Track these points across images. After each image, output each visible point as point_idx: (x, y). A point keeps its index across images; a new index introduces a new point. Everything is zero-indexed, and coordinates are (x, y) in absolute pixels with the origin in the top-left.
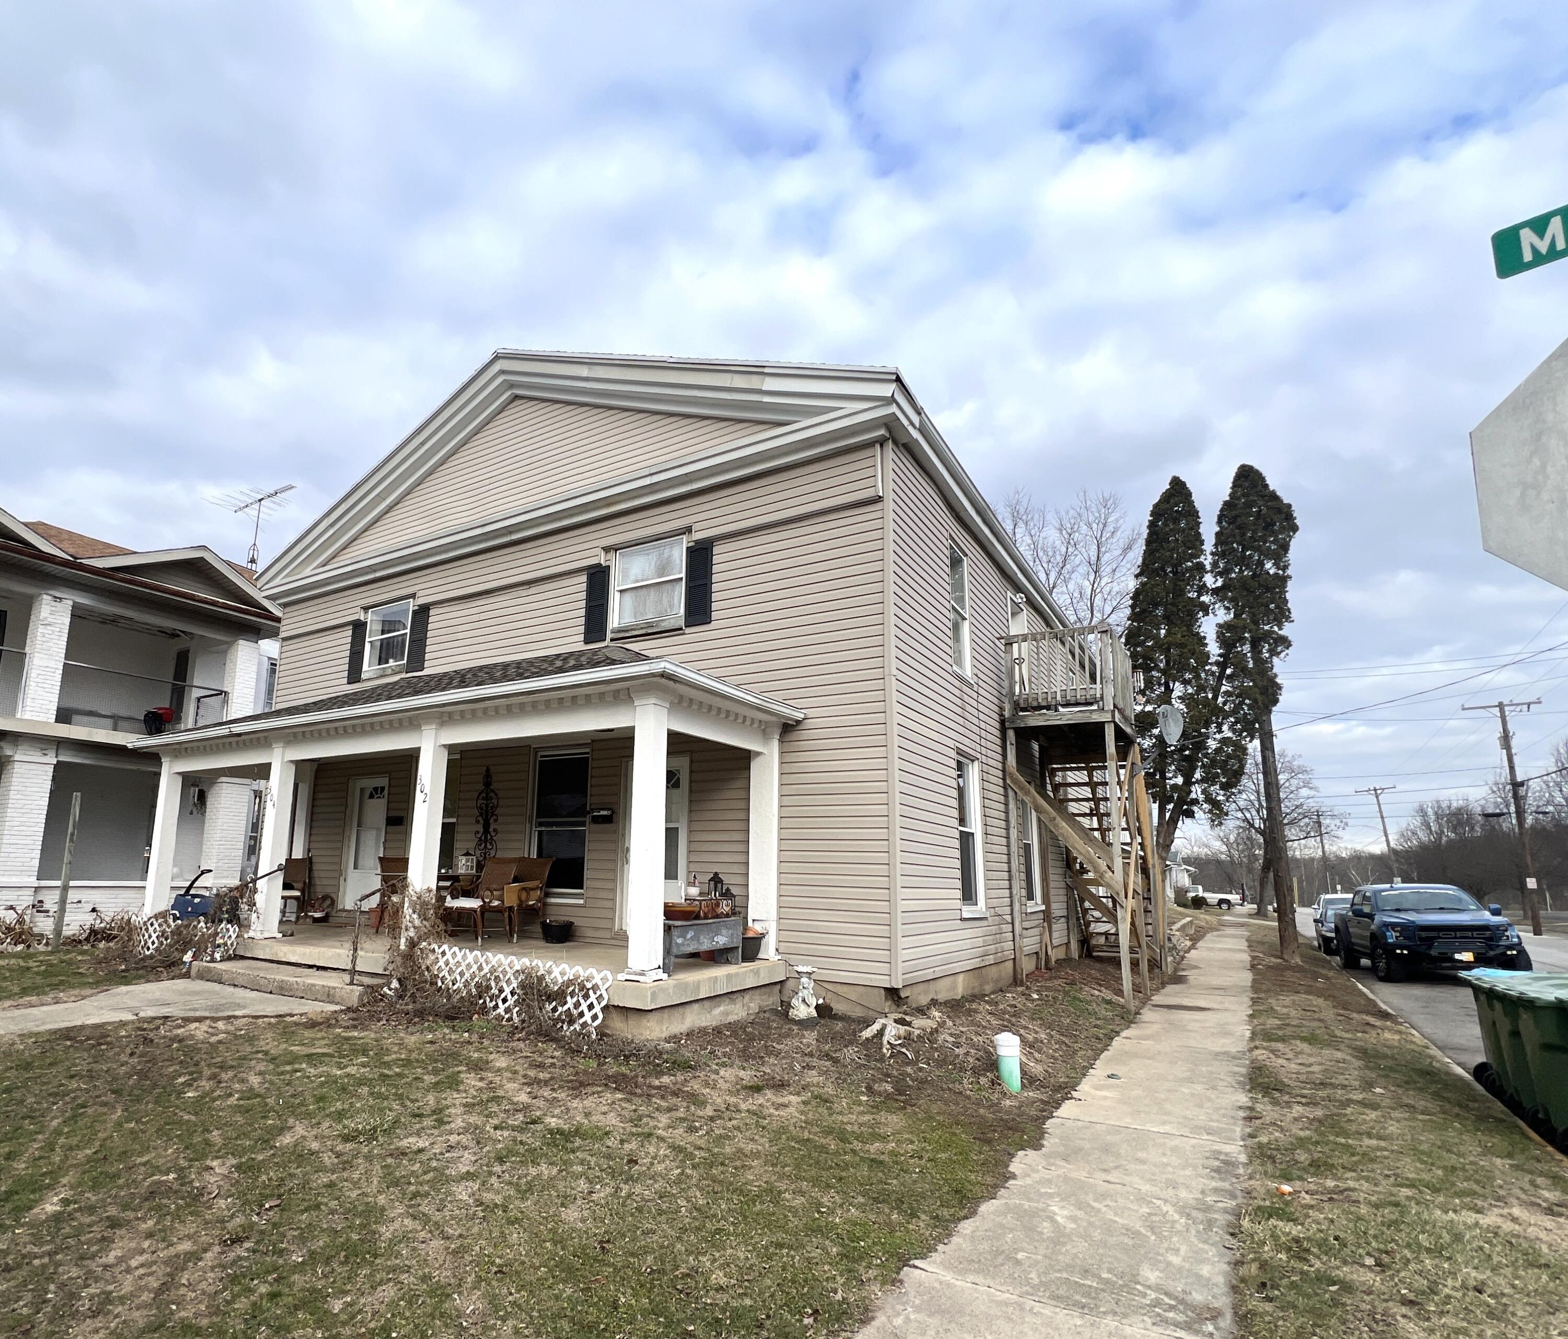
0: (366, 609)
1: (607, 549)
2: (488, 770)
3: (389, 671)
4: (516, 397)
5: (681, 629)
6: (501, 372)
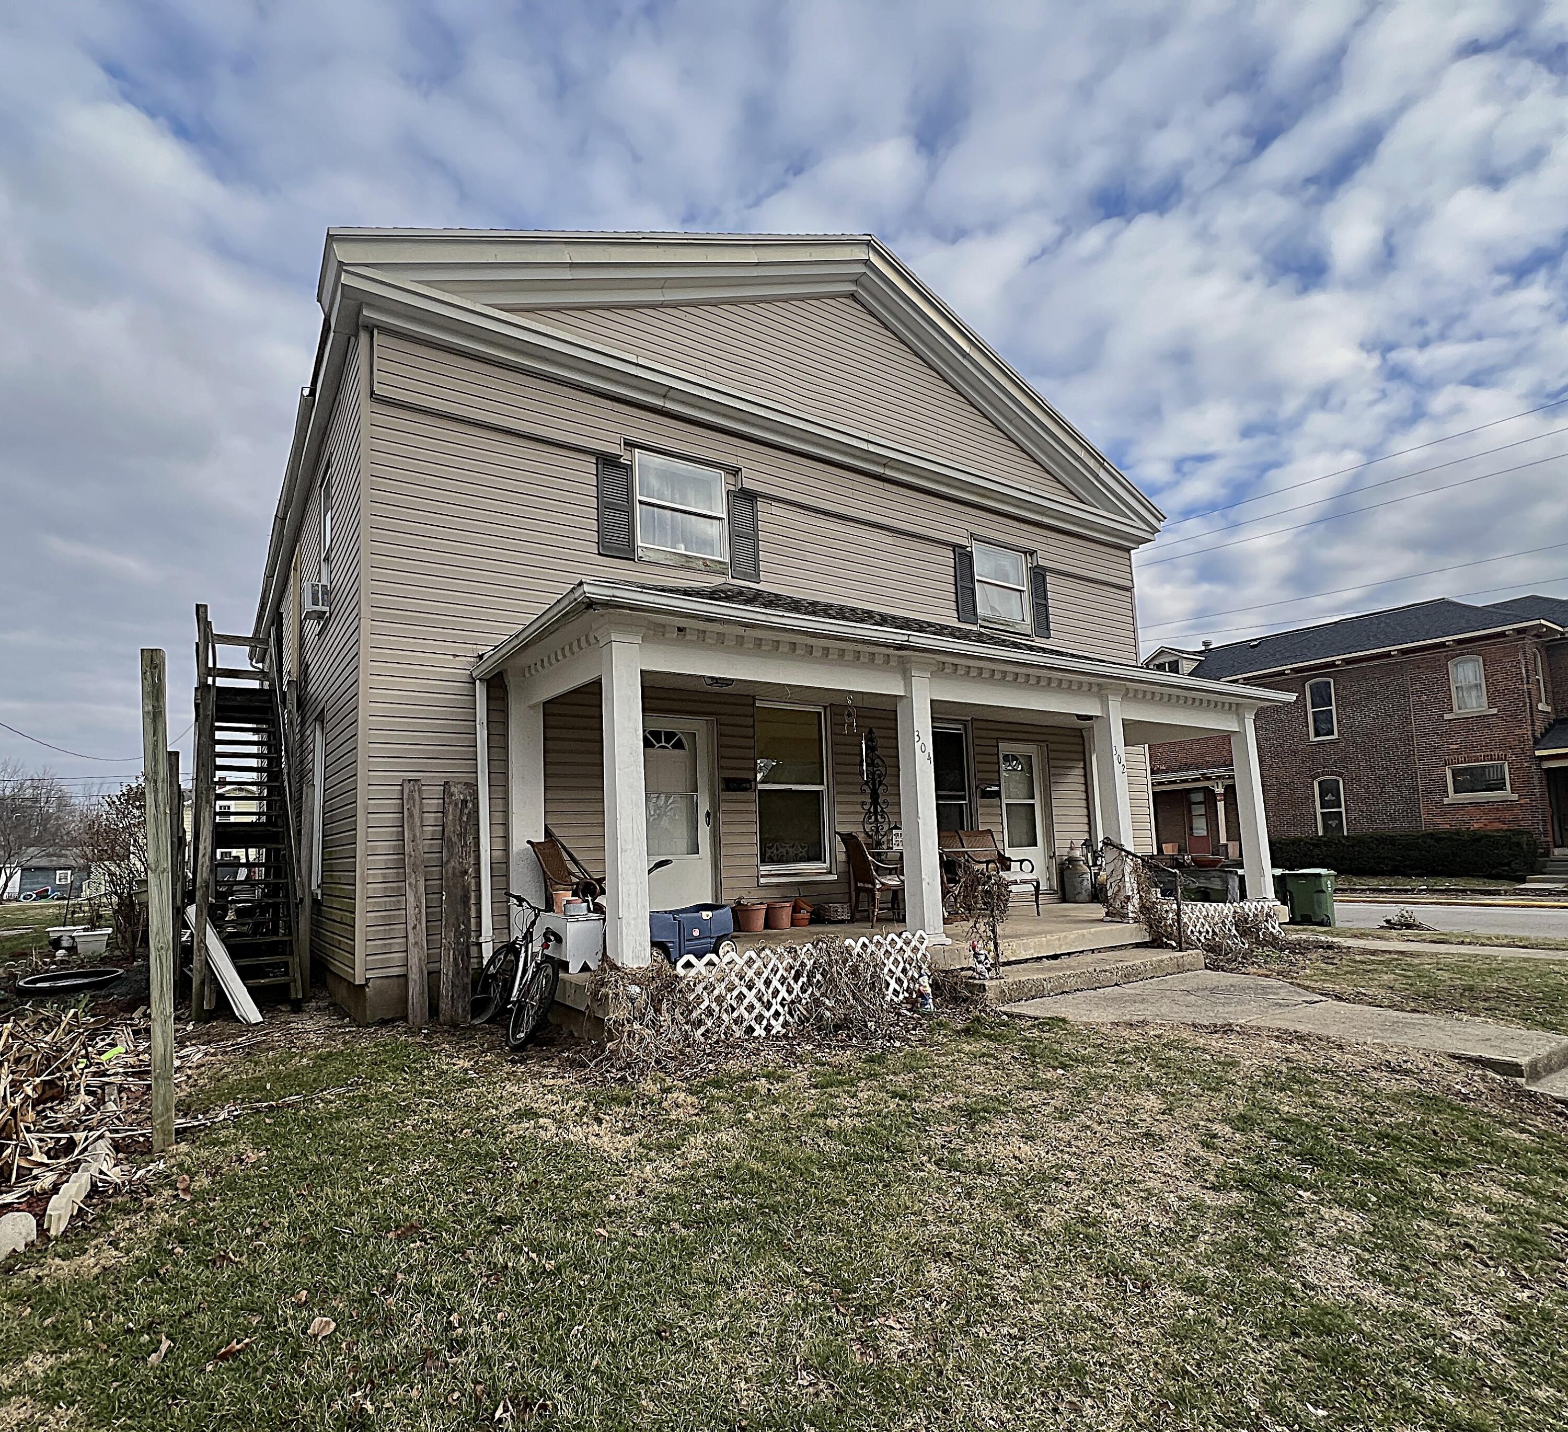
0: (630, 445)
1: (970, 535)
4: (853, 296)
5: (1029, 636)
6: (867, 263)
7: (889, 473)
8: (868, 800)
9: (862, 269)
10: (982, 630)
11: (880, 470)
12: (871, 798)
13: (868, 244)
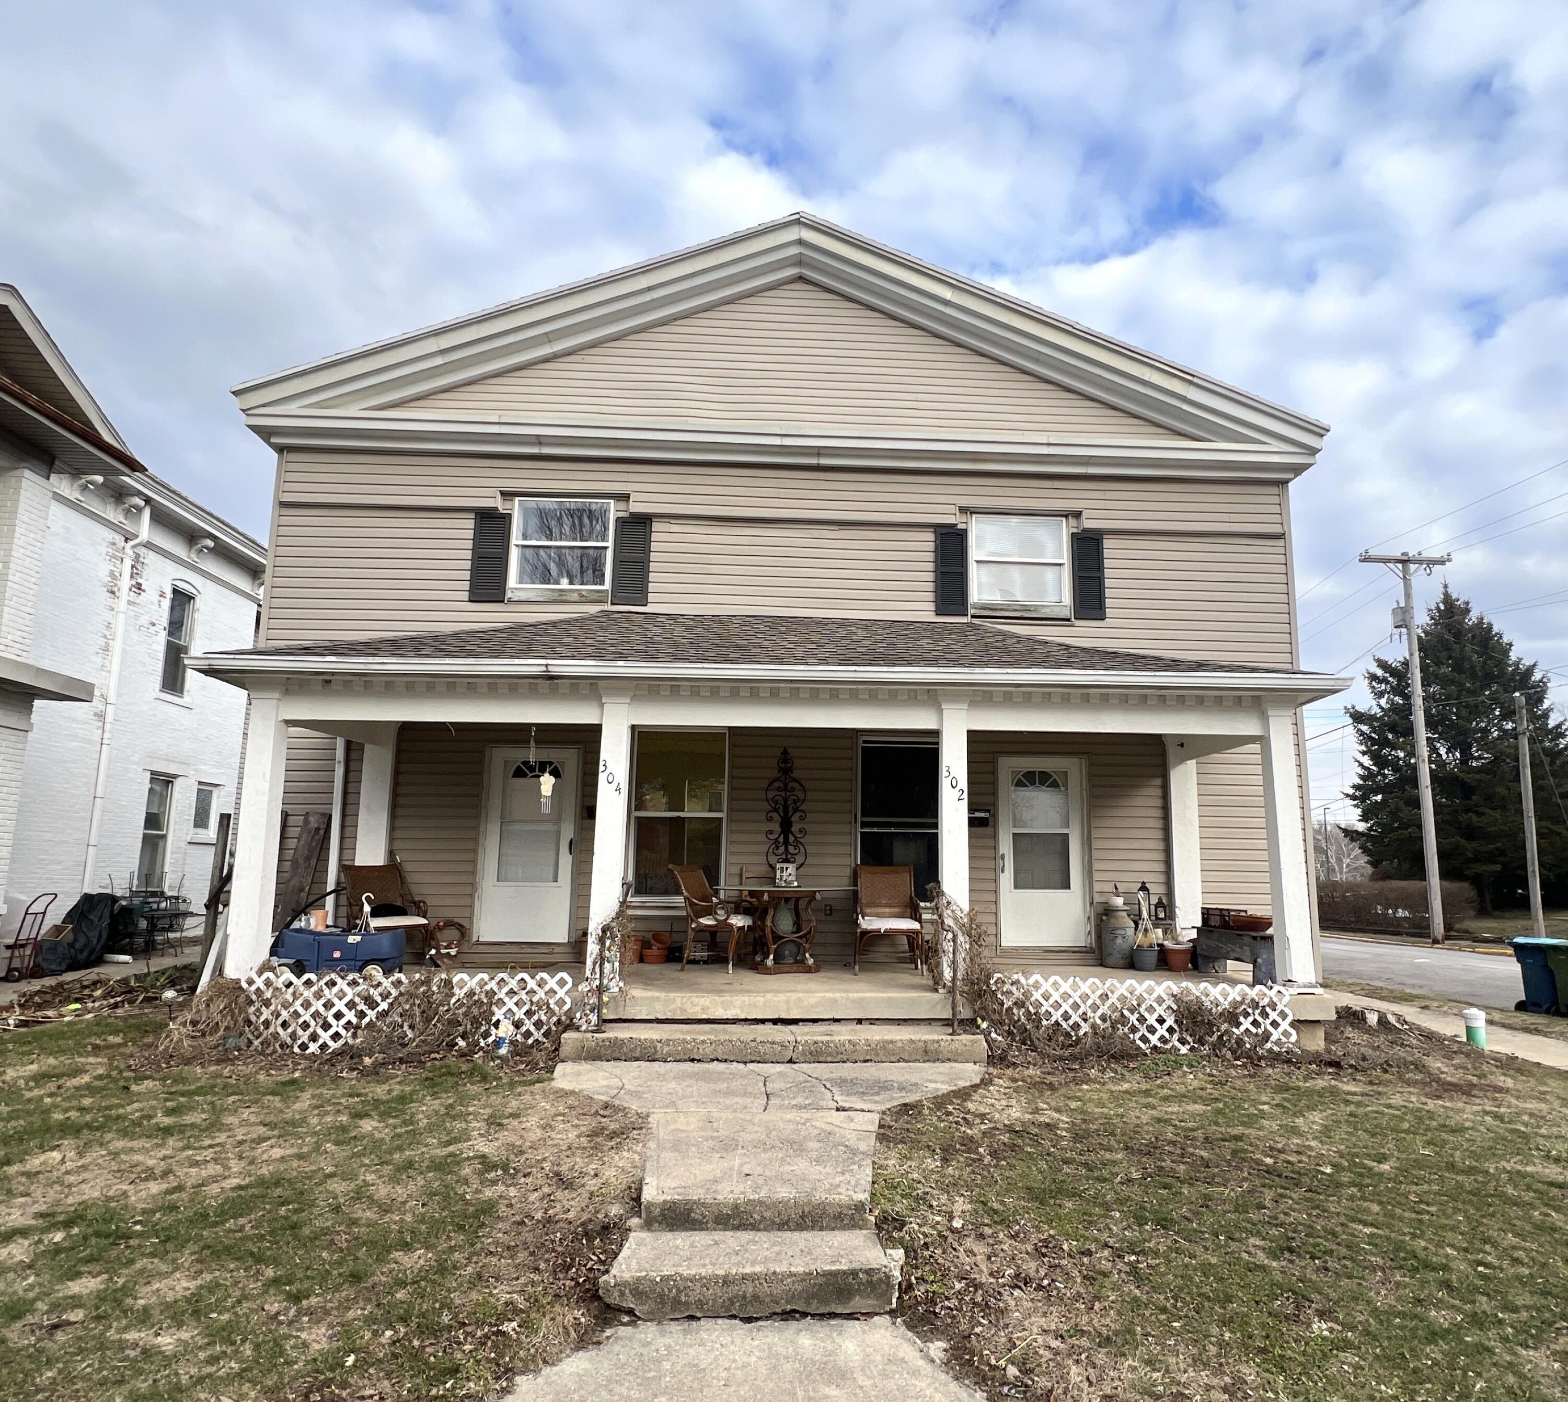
0: (508, 495)
1: (964, 510)
2: (785, 752)
3: (575, 597)
4: (801, 279)
5: (1068, 620)
6: (800, 242)
7: (824, 461)
8: (777, 828)
9: (793, 251)
10: (975, 621)
11: (813, 461)
12: (781, 826)
13: (798, 222)
